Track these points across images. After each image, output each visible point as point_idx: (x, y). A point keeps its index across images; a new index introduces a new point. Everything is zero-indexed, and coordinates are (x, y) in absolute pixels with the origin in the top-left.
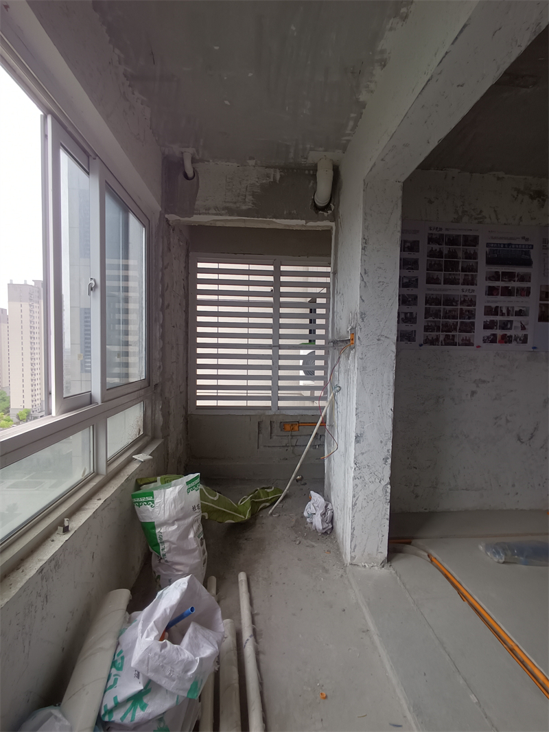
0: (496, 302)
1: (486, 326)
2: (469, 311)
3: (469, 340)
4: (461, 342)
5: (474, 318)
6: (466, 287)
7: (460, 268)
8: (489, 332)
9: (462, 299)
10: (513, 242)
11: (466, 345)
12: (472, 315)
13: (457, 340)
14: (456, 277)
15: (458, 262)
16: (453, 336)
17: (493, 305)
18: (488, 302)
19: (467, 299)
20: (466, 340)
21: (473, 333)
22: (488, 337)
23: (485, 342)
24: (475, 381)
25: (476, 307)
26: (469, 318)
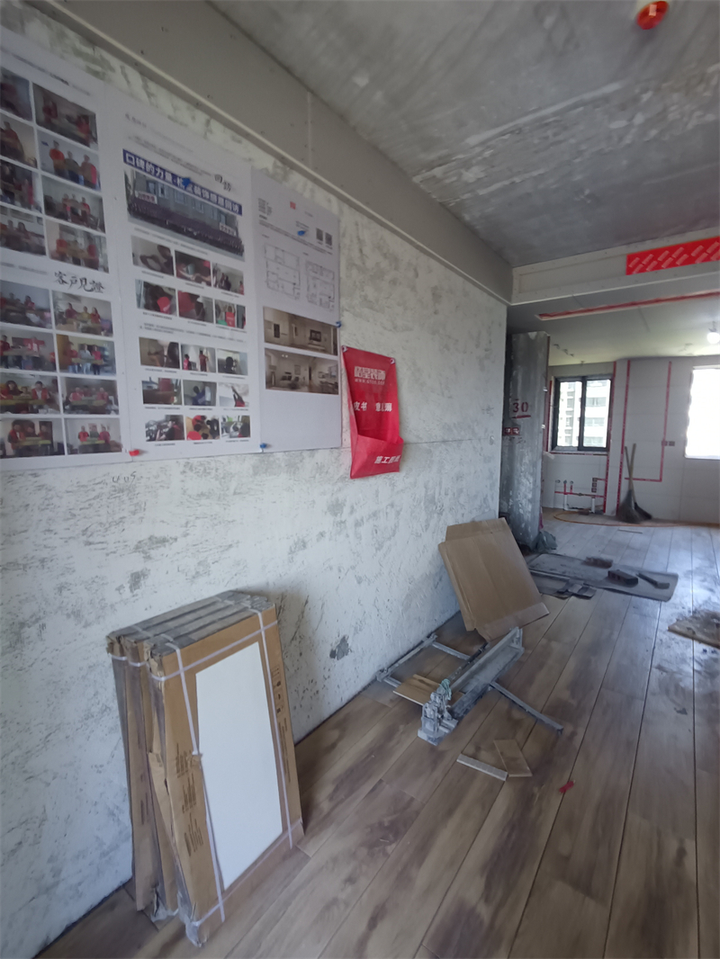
0: (170, 330)
1: (151, 397)
2: (91, 348)
3: (105, 436)
4: (77, 443)
5: (113, 371)
6: (68, 268)
7: (40, 198)
8: (159, 412)
9: (63, 307)
10: (195, 178)
11: (96, 449)
12: (102, 360)
13: (60, 436)
14: (30, 227)
15: (29, 176)
16: (47, 424)
17: (165, 339)
18: (149, 327)
19: (78, 307)
20: (94, 434)
21: (113, 416)
22: (160, 426)
23: (152, 439)
24: (137, 548)
25: (116, 338)
26: (96, 369)
